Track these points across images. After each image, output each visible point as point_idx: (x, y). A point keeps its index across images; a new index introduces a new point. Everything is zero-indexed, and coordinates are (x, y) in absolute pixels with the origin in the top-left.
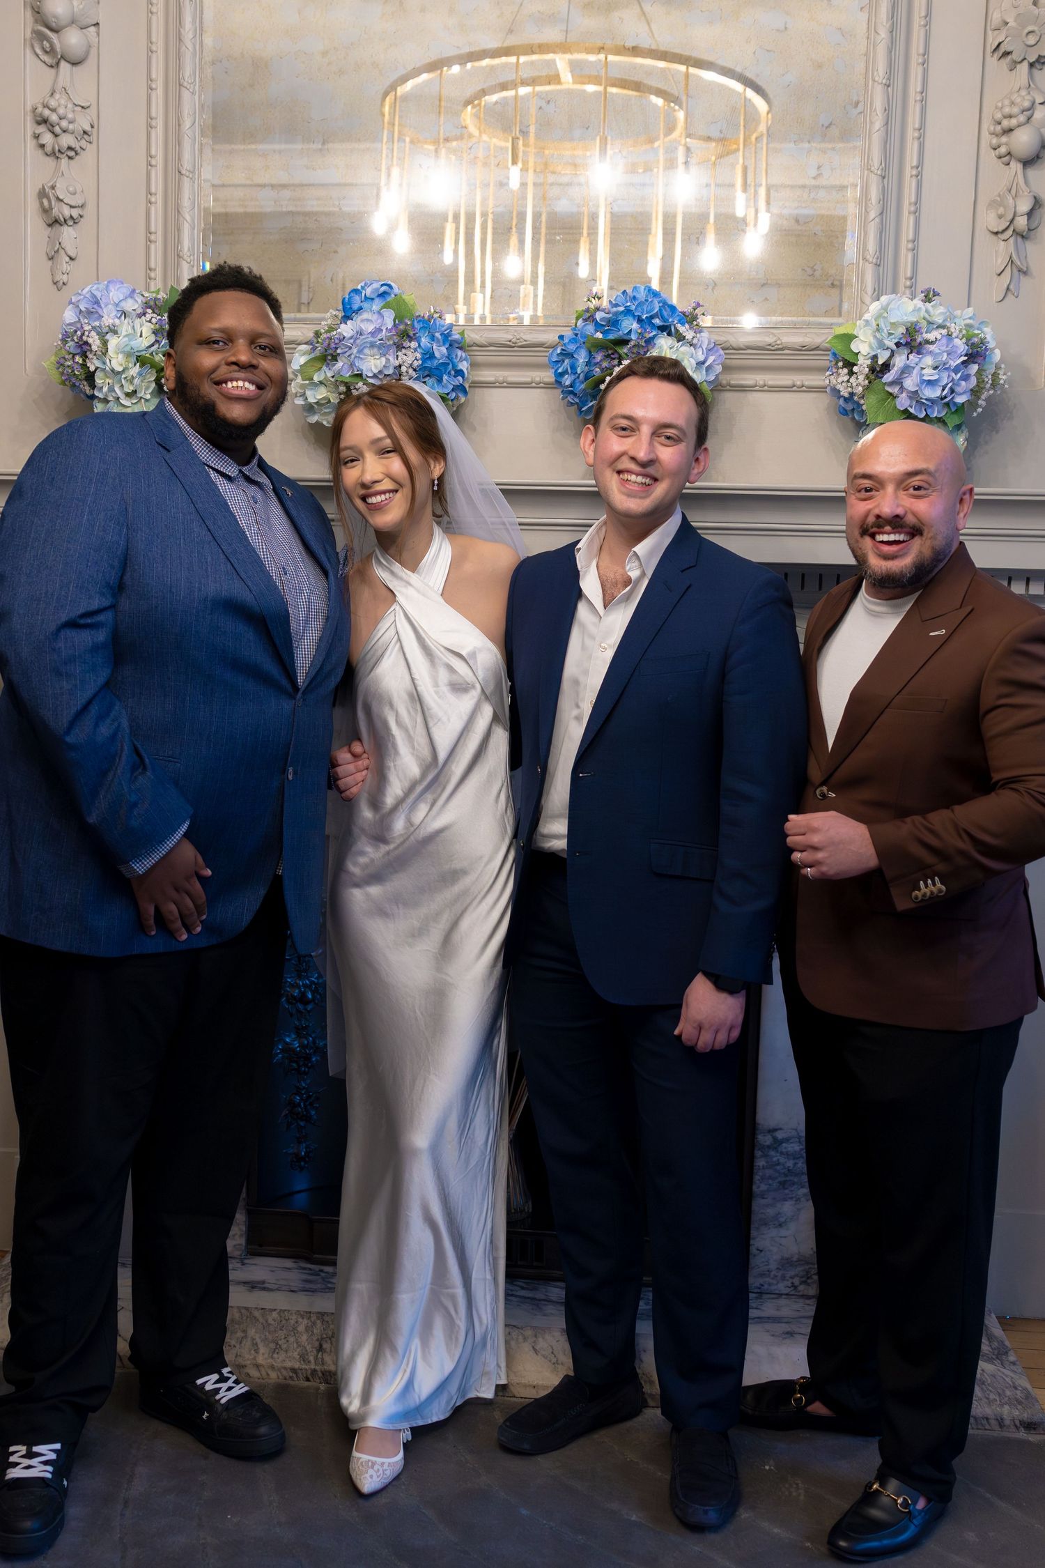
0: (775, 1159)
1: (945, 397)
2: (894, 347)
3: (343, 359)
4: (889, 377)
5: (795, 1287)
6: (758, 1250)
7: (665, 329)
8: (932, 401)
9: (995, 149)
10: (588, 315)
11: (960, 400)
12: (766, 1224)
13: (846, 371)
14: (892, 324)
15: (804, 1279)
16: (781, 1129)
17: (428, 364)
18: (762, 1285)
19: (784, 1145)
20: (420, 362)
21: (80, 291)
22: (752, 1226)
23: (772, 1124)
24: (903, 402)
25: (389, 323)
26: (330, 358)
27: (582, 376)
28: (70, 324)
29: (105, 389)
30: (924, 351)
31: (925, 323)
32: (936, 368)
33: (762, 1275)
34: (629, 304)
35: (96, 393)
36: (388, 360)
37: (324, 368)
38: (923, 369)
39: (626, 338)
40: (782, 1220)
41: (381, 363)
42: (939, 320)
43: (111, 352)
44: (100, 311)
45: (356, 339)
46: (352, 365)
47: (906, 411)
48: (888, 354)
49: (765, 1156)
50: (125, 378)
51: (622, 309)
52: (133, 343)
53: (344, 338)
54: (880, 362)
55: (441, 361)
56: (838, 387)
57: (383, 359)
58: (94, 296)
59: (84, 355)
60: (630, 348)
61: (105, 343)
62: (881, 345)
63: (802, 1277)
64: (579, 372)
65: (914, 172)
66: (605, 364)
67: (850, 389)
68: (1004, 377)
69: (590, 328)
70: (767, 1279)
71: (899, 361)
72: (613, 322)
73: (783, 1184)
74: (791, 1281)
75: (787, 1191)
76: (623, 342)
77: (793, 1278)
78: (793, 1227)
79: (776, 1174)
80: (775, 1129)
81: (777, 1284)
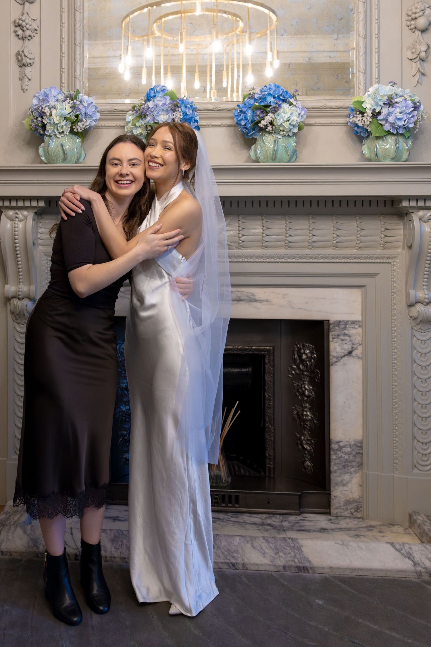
0: (340, 455)
1: (405, 125)
2: (383, 105)
3: (150, 116)
4: (380, 118)
5: (352, 513)
6: (335, 497)
7: (285, 101)
8: (400, 126)
9: (408, 26)
10: (251, 96)
11: (411, 126)
12: (337, 485)
13: (360, 115)
14: (381, 95)
15: (356, 510)
16: (342, 441)
17: (185, 117)
18: (337, 513)
19: (344, 449)
20: (182, 117)
21: (39, 92)
22: (331, 486)
23: (338, 439)
24: (387, 127)
25: (168, 102)
26: (143, 116)
27: (250, 121)
28: (35, 105)
29: (50, 131)
30: (395, 106)
31: (394, 95)
32: (400, 113)
33: (337, 508)
34: (268, 91)
35: (46, 133)
36: (169, 116)
37: (140, 120)
38: (396, 113)
39: (269, 104)
40: (345, 483)
41: (167, 117)
42: (401, 94)
43: (53, 116)
44: (48, 99)
45: (155, 108)
46: (154, 119)
47: (389, 131)
48: (380, 108)
49: (335, 454)
50: (59, 126)
51: (266, 93)
52: (63, 112)
53: (150, 108)
54: (377, 111)
55: (190, 116)
56: (357, 122)
57: (168, 116)
58: (46, 93)
59: (42, 118)
60: (271, 109)
61: (51, 112)
62: (377, 105)
63: (355, 509)
64: (248, 119)
65: (377, 36)
66: (261, 115)
67: (363, 123)
68: (426, 116)
69: (252, 101)
70: (340, 510)
71: (385, 111)
72: (263, 99)
73: (344, 466)
74: (350, 510)
75: (346, 470)
76: (268, 106)
77: (351, 509)
78: (350, 485)
79: (341, 462)
80: (339, 442)
81: (344, 512)
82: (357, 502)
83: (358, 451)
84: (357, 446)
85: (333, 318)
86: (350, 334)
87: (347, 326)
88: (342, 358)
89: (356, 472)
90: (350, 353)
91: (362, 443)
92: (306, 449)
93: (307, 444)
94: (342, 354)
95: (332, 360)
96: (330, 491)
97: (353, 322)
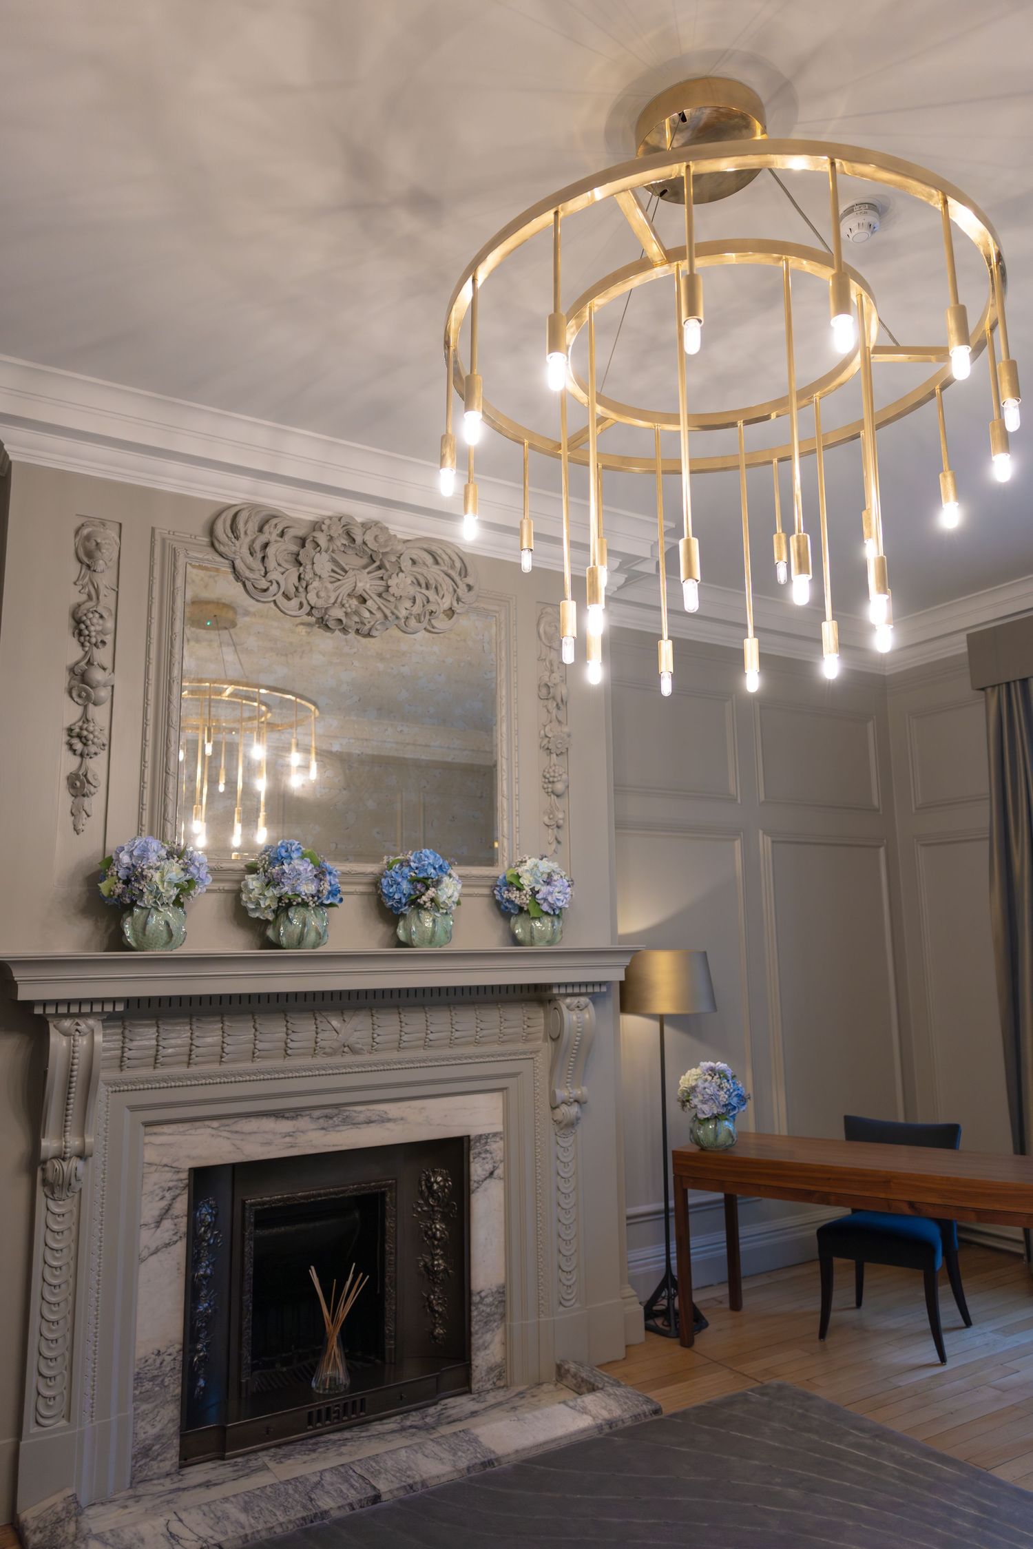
0: (481, 1309)
6: (474, 1368)
12: (479, 1350)
15: (498, 1377)
16: (483, 1290)
18: (479, 1388)
19: (486, 1300)
22: (472, 1353)
23: (479, 1288)
25: (310, 866)
33: (479, 1382)
40: (486, 1344)
45: (295, 876)
48: (540, 886)
49: (477, 1308)
63: (496, 1376)
70: (481, 1383)
73: (486, 1323)
74: (492, 1380)
75: (489, 1327)
77: (493, 1378)
78: (492, 1347)
79: (482, 1318)
80: (481, 1292)
81: (486, 1384)
82: (500, 1367)
83: (500, 1299)
84: (499, 1293)
85: (474, 1133)
86: (492, 1149)
87: (489, 1140)
88: (482, 1181)
89: (498, 1327)
90: (492, 1173)
91: (504, 1287)
92: (437, 1312)
93: (438, 1304)
94: (483, 1177)
95: (473, 1185)
96: (470, 1360)
97: (495, 1135)
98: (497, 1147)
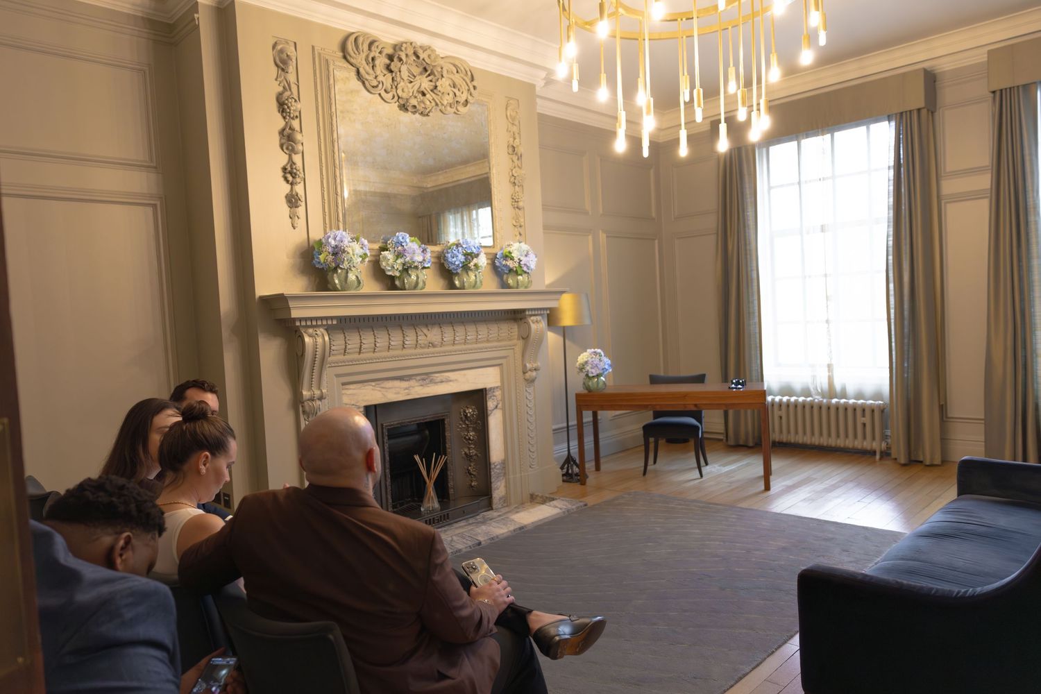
6: (494, 497)
12: (495, 490)
18: (496, 507)
19: (497, 466)
22: (492, 491)
40: (498, 487)
49: (493, 471)
75: (498, 479)
77: (501, 503)
79: (496, 476)
80: (495, 463)
81: (499, 505)
82: (504, 497)
83: (503, 466)
85: (488, 386)
86: (496, 395)
87: (495, 391)
89: (503, 480)
90: (497, 407)
91: (504, 461)
92: (473, 475)
93: (473, 471)
94: (493, 408)
95: (489, 412)
96: (491, 495)
97: (497, 387)
98: (498, 393)
